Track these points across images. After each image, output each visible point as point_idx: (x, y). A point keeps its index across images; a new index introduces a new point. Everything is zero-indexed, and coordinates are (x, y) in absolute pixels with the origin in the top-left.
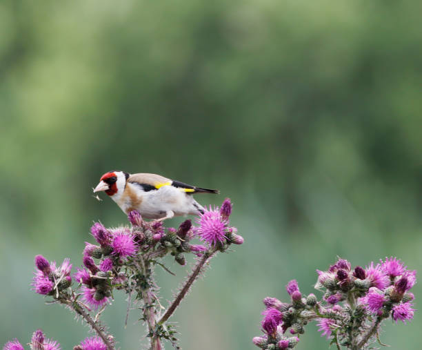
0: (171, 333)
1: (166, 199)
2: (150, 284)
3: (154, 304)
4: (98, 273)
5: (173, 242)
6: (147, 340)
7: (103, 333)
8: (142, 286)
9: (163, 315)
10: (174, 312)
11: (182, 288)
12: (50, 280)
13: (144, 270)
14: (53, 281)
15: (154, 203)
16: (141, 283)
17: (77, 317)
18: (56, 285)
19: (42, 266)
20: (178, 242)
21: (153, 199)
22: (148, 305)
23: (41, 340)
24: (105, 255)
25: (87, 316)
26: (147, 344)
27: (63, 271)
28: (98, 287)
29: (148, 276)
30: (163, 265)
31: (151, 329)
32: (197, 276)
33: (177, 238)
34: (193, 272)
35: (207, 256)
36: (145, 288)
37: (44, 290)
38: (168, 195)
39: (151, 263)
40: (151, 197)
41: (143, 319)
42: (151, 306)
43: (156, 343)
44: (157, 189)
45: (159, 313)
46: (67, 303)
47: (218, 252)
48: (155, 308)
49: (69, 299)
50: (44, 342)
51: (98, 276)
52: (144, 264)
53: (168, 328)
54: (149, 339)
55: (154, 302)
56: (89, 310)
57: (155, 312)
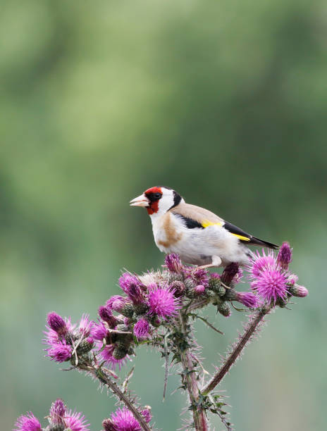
0: (219, 405)
1: (212, 242)
2: (189, 343)
3: (195, 369)
4: (118, 326)
5: (217, 291)
6: (189, 414)
7: (134, 405)
8: (180, 346)
9: (209, 383)
10: (222, 380)
11: (232, 351)
12: (67, 344)
13: (182, 327)
14: (71, 344)
15: (196, 245)
16: (179, 342)
17: (101, 385)
18: (75, 348)
19: (57, 325)
20: (223, 290)
21: (196, 239)
22: (189, 370)
23: (61, 413)
24: (138, 314)
25: (113, 386)
26: (189, 418)
27: (82, 330)
28: (118, 343)
29: (187, 334)
30: (205, 321)
31: (193, 400)
32: (251, 337)
33: (222, 285)
34: (245, 332)
35: (263, 312)
36: (185, 349)
37: (61, 357)
38: (214, 237)
39: (190, 317)
40: (194, 236)
41: (183, 387)
42: (192, 371)
43: (200, 417)
44: (203, 228)
45: (202, 379)
46: (87, 369)
47: (277, 307)
48: (197, 374)
49: (91, 365)
50: (66, 415)
51: (118, 330)
52: (181, 319)
53: (216, 398)
54: (191, 413)
55: (195, 366)
56: (116, 378)
57: (198, 378)
